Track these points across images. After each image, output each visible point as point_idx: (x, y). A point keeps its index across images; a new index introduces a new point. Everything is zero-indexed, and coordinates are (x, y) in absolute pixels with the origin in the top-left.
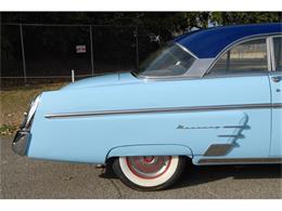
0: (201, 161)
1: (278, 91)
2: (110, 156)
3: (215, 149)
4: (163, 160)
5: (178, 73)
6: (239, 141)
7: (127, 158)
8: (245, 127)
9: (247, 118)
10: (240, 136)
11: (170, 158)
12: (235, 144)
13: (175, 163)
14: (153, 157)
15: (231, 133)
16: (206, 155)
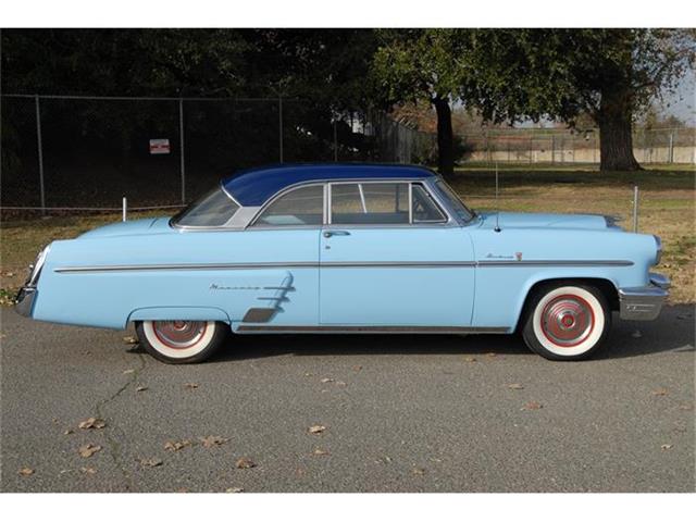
0: (240, 328)
1: (328, 248)
2: (131, 319)
3: (254, 314)
4: (196, 326)
5: (217, 223)
6: (282, 305)
7: (154, 322)
8: (290, 288)
9: (292, 278)
10: (283, 299)
11: (205, 323)
12: (278, 309)
13: (211, 330)
14: (185, 322)
15: (272, 296)
16: (244, 321)
